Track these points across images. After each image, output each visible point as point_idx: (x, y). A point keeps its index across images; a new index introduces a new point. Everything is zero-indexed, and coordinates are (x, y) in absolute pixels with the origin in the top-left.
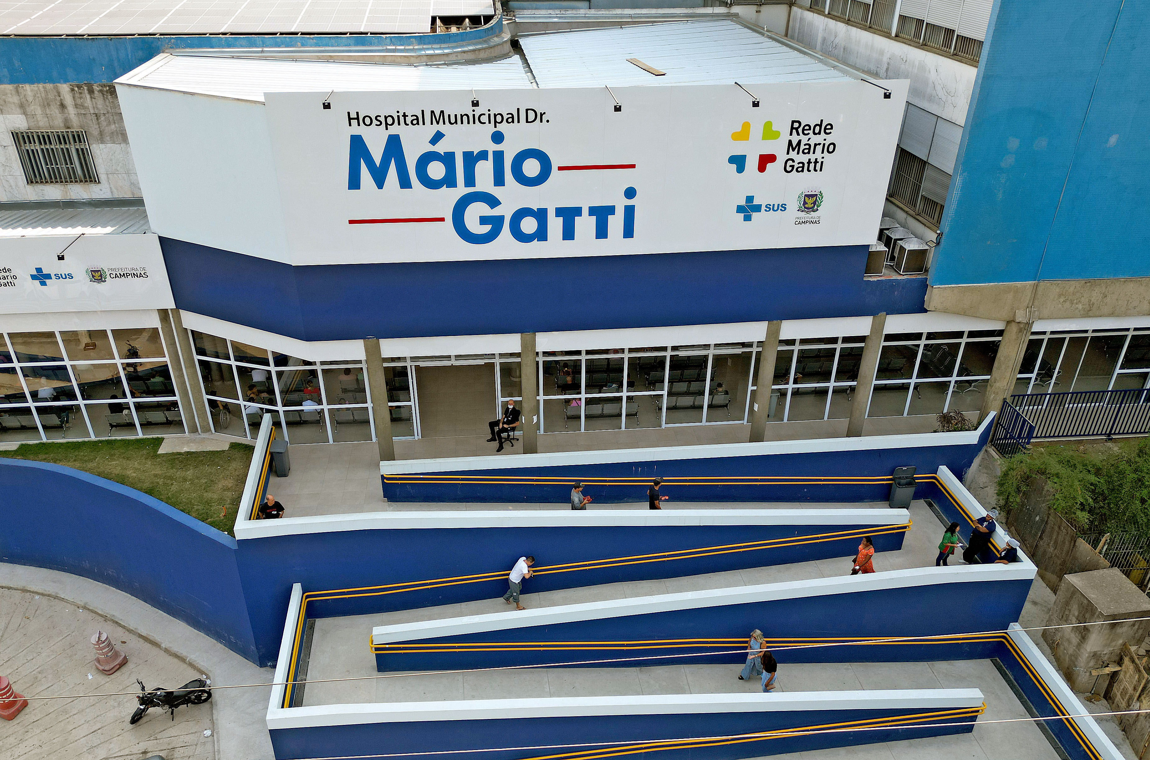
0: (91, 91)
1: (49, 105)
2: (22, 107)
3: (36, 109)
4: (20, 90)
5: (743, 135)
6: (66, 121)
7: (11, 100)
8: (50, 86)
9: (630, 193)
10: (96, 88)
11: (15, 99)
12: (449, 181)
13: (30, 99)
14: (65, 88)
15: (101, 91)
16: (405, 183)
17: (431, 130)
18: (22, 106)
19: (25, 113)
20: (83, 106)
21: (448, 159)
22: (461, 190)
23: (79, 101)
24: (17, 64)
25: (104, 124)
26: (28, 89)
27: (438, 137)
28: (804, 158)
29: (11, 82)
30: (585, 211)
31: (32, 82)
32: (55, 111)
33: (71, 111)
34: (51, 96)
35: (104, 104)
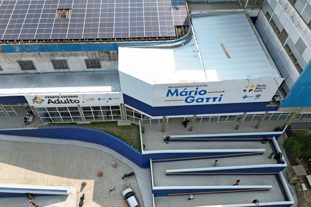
0: (102, 52)
2: (87, 55)
4: (87, 52)
5: (247, 87)
8: (93, 52)
9: (222, 95)
10: (103, 52)
11: (86, 54)
12: (186, 95)
13: (89, 54)
14: (97, 52)
16: (177, 95)
17: (184, 88)
20: (100, 55)
21: (187, 92)
22: (188, 96)
23: (99, 54)
24: (87, 48)
25: (104, 58)
26: (89, 52)
27: (186, 89)
28: (259, 90)
30: (212, 98)
31: (90, 51)
33: (97, 56)
35: (105, 55)
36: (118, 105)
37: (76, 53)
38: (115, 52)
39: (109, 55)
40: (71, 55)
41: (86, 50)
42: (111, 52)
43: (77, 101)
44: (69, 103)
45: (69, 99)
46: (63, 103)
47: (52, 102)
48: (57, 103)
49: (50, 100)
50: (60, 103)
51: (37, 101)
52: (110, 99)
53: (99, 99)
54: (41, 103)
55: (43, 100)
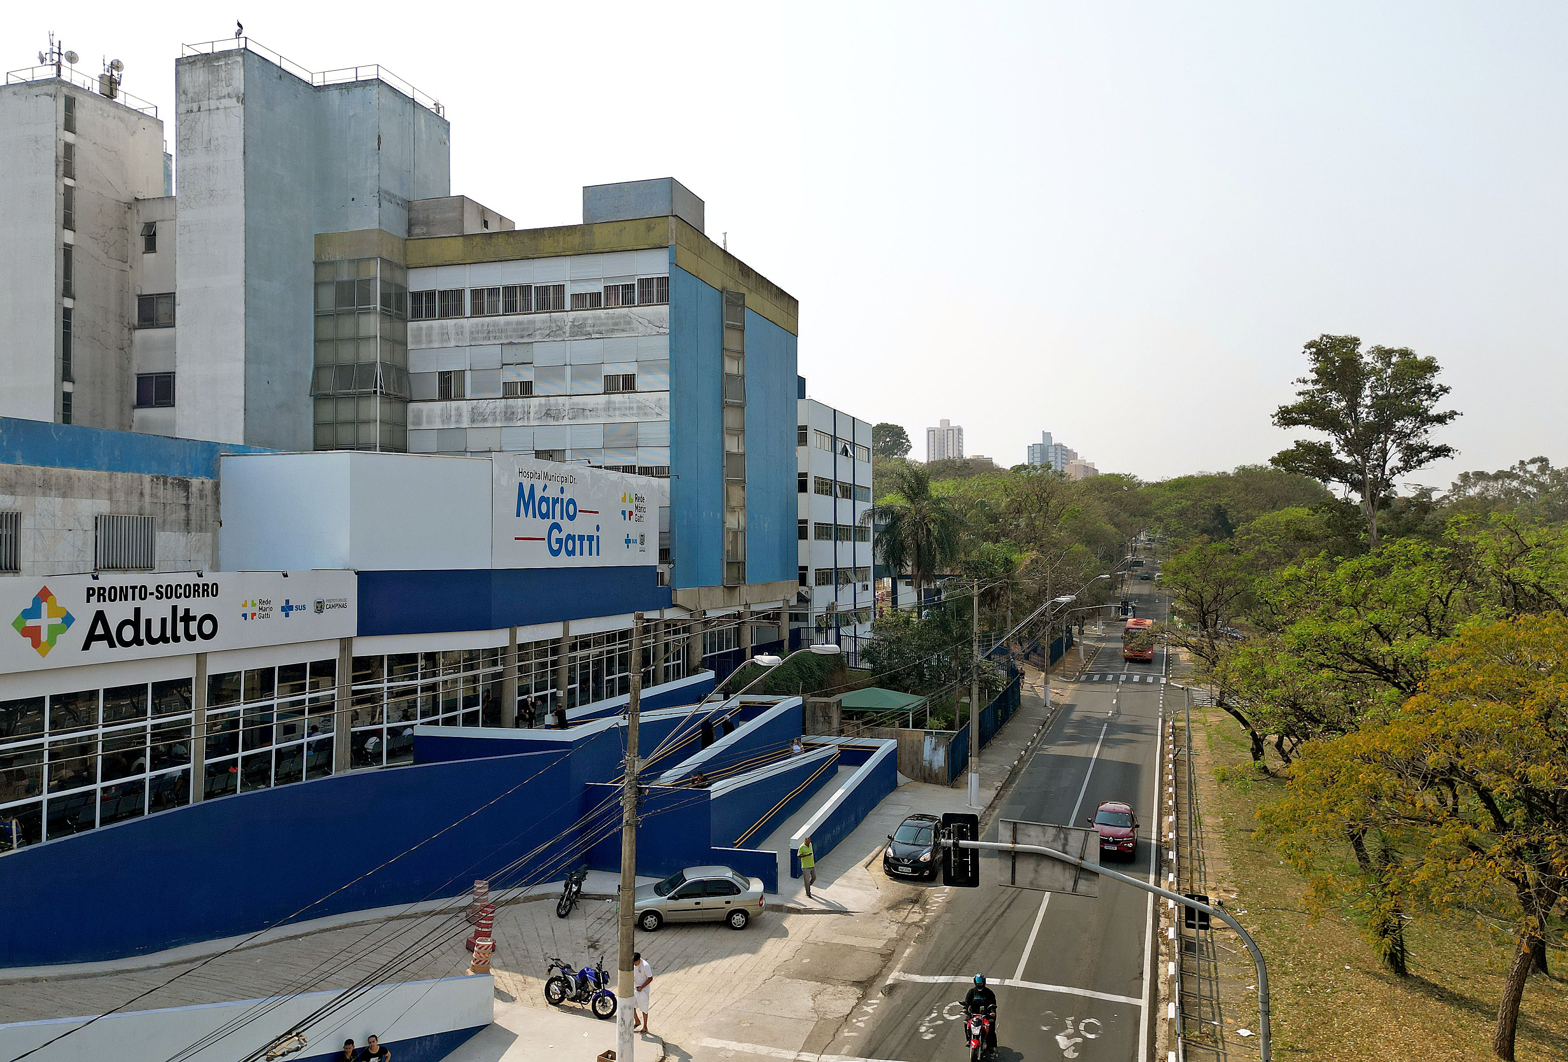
0: (165, 483)
1: (132, 493)
3: (120, 496)
4: (113, 477)
6: (141, 508)
7: (103, 485)
8: (136, 475)
9: (597, 528)
10: (170, 481)
11: (106, 485)
13: (119, 486)
14: (147, 478)
15: (172, 483)
18: (110, 492)
19: (111, 499)
20: (157, 497)
22: (551, 521)
23: (154, 492)
24: (117, 453)
25: (168, 513)
29: (107, 470)
30: (586, 539)
32: (135, 499)
33: (147, 499)
34: (135, 485)
35: (171, 495)
36: (332, 653)
37: (69, 478)
38: (209, 483)
39: (188, 499)
40: (46, 487)
41: (113, 467)
42: (195, 482)
43: (208, 627)
44: (176, 639)
45: (182, 604)
46: (152, 641)
47: (107, 636)
48: (126, 644)
49: (100, 616)
50: (137, 641)
51: (45, 622)
52: (320, 607)
53: (287, 608)
54: (52, 642)
55: (68, 620)
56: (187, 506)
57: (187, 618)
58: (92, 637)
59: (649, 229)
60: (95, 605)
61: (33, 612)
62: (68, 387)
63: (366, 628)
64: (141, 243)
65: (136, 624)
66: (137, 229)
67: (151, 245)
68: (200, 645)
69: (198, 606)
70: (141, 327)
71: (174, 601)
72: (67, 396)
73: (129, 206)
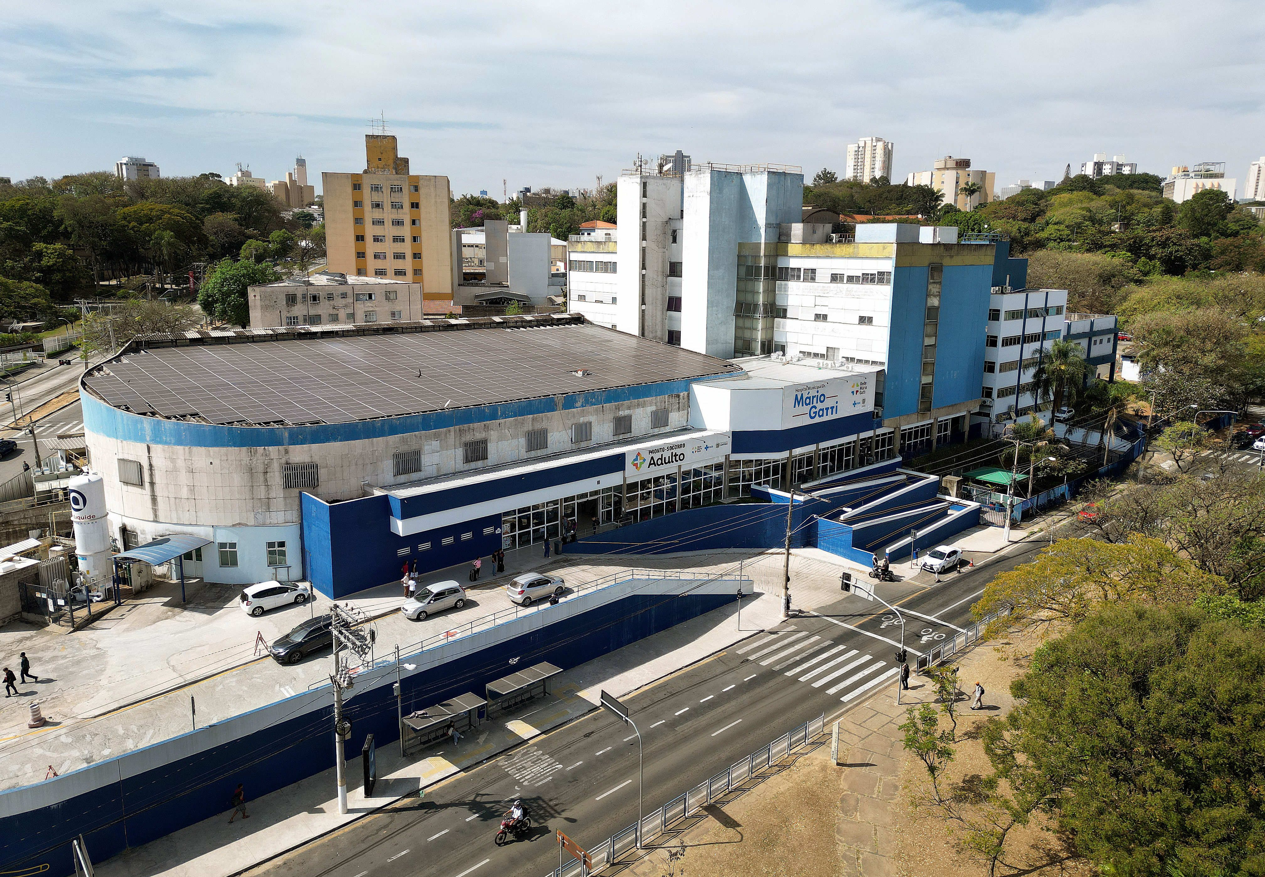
1: (662, 402)
3: (659, 404)
5: (854, 386)
6: (665, 406)
8: (663, 396)
9: (837, 402)
11: (654, 401)
12: (810, 403)
13: (658, 401)
14: (667, 396)
15: (674, 396)
16: (803, 405)
17: (808, 391)
19: (656, 405)
20: (670, 402)
21: (810, 398)
22: (811, 405)
23: (669, 400)
25: (673, 406)
26: (658, 398)
28: (863, 391)
29: (655, 396)
30: (830, 408)
31: (660, 395)
33: (667, 403)
34: (663, 399)
35: (674, 400)
36: (722, 460)
37: (645, 401)
38: (686, 393)
39: (679, 400)
40: (638, 405)
41: (657, 395)
42: (681, 394)
43: (682, 457)
44: (673, 462)
45: (674, 451)
46: (666, 463)
47: (654, 463)
48: (659, 465)
49: (652, 458)
50: (662, 464)
51: (638, 462)
52: (718, 445)
53: (707, 448)
54: (640, 466)
55: (644, 460)
56: (679, 403)
57: (676, 455)
58: (650, 464)
59: (884, 248)
60: (651, 455)
61: (636, 459)
62: (644, 307)
63: (733, 451)
64: (671, 238)
65: (661, 459)
66: (670, 232)
67: (674, 241)
68: (679, 463)
69: (678, 451)
70: (670, 275)
71: (672, 451)
72: (643, 311)
73: (667, 222)
